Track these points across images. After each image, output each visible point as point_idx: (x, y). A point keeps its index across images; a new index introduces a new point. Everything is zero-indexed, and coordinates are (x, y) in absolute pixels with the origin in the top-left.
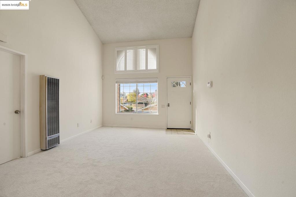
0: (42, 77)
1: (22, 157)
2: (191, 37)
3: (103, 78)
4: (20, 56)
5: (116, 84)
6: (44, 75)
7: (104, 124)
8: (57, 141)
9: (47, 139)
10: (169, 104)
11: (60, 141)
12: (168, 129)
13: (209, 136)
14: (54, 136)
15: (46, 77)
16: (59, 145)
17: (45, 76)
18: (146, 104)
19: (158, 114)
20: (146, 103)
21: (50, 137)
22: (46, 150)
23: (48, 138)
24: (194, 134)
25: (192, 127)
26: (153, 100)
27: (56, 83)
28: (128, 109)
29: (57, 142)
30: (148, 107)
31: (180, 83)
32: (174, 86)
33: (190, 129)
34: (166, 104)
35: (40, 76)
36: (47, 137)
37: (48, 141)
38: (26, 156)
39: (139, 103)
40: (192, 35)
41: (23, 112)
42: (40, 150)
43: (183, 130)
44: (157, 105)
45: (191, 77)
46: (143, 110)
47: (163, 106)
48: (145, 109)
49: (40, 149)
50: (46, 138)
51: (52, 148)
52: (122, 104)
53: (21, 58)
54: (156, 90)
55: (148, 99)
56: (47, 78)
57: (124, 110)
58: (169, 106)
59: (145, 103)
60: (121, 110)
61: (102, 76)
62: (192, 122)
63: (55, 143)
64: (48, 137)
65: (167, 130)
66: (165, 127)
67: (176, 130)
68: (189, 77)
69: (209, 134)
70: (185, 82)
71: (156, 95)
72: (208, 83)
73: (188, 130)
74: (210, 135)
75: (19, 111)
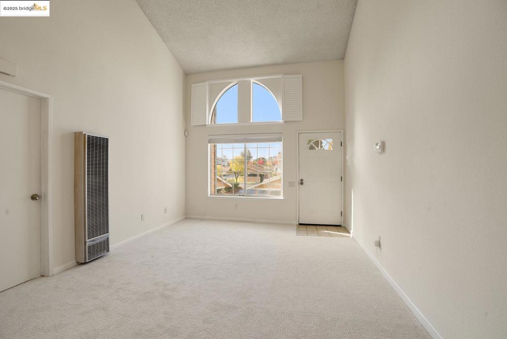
0: (78, 136)
1: (43, 276)
2: (342, 58)
3: (186, 134)
4: (40, 99)
5: (209, 145)
6: (82, 132)
7: (189, 214)
8: (104, 246)
9: (87, 244)
10: (302, 180)
11: (111, 247)
12: (300, 224)
13: (379, 244)
14: (99, 238)
15: (85, 135)
16: (108, 253)
17: (84, 133)
18: (262, 177)
19: (282, 198)
20: (263, 175)
21: (92, 241)
22: (85, 263)
23: (89, 242)
24: (349, 237)
25: (344, 222)
26: (274, 170)
27: (103, 146)
28: (231, 186)
29: (104, 249)
30: (265, 181)
31: (321, 143)
32: (312, 148)
33: (340, 226)
34: (298, 181)
35: (75, 133)
36: (87, 240)
37: (89, 247)
38: (51, 274)
39: (249, 175)
40: (344, 55)
41: (46, 196)
42: (76, 264)
43: (328, 227)
44: (280, 180)
45: (342, 131)
46: (256, 187)
47: (291, 184)
48: (260, 187)
49: (75, 261)
50: (85, 242)
51: (97, 259)
52: (220, 176)
53: (42, 102)
54: (279, 153)
55: (265, 167)
56: (87, 136)
57: (224, 187)
58: (302, 183)
59: (260, 175)
60: (218, 188)
61: (186, 131)
62: (344, 214)
63: (101, 251)
64: (90, 240)
65: (299, 228)
66: (296, 221)
67: (315, 227)
68: (340, 131)
69: (377, 239)
70: (330, 140)
71: (279, 161)
72: (377, 144)
73: (338, 228)
74: (380, 242)
75: (38, 196)
